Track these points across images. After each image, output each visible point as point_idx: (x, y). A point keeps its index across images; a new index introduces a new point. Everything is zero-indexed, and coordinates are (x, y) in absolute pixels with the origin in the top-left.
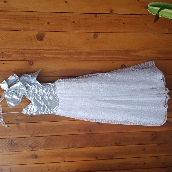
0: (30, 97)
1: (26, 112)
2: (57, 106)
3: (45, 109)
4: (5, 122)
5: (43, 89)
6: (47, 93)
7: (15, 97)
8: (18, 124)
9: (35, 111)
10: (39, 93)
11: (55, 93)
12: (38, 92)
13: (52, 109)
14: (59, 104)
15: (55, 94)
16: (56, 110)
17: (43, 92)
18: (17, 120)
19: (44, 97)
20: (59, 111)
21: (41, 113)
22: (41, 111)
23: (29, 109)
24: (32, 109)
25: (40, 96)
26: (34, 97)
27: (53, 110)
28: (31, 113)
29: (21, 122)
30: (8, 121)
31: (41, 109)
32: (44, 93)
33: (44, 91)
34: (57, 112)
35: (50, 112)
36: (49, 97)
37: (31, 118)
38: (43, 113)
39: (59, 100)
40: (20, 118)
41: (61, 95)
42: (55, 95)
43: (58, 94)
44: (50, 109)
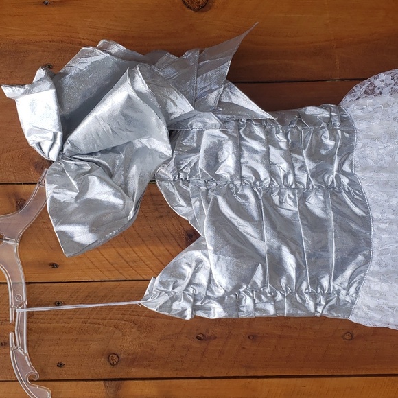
0: (189, 203)
1: (165, 298)
2: (360, 258)
3: (284, 281)
4: (42, 372)
5: (270, 141)
6: (292, 168)
7: (100, 191)
8: (118, 388)
9: (220, 292)
10: (246, 172)
11: (346, 168)
12: (239, 166)
13: (325, 282)
14: (375, 242)
15: (346, 174)
16: (352, 290)
17: (270, 166)
18: (112, 358)
19: (276, 199)
20: (373, 294)
21: (256, 309)
22: (257, 293)
23: (183, 277)
24: (202, 278)
25: (248, 192)
26: (215, 199)
27: (336, 285)
28: (195, 309)
29: (134, 372)
30: (60, 365)
31: (258, 277)
32: (273, 174)
33: (275, 155)
34: (358, 302)
35: (316, 305)
36: (304, 197)
37: (196, 344)
38: (271, 309)
39: (375, 214)
40: (128, 343)
41: (384, 176)
42: (345, 181)
43: (364, 169)
44: (315, 282)
